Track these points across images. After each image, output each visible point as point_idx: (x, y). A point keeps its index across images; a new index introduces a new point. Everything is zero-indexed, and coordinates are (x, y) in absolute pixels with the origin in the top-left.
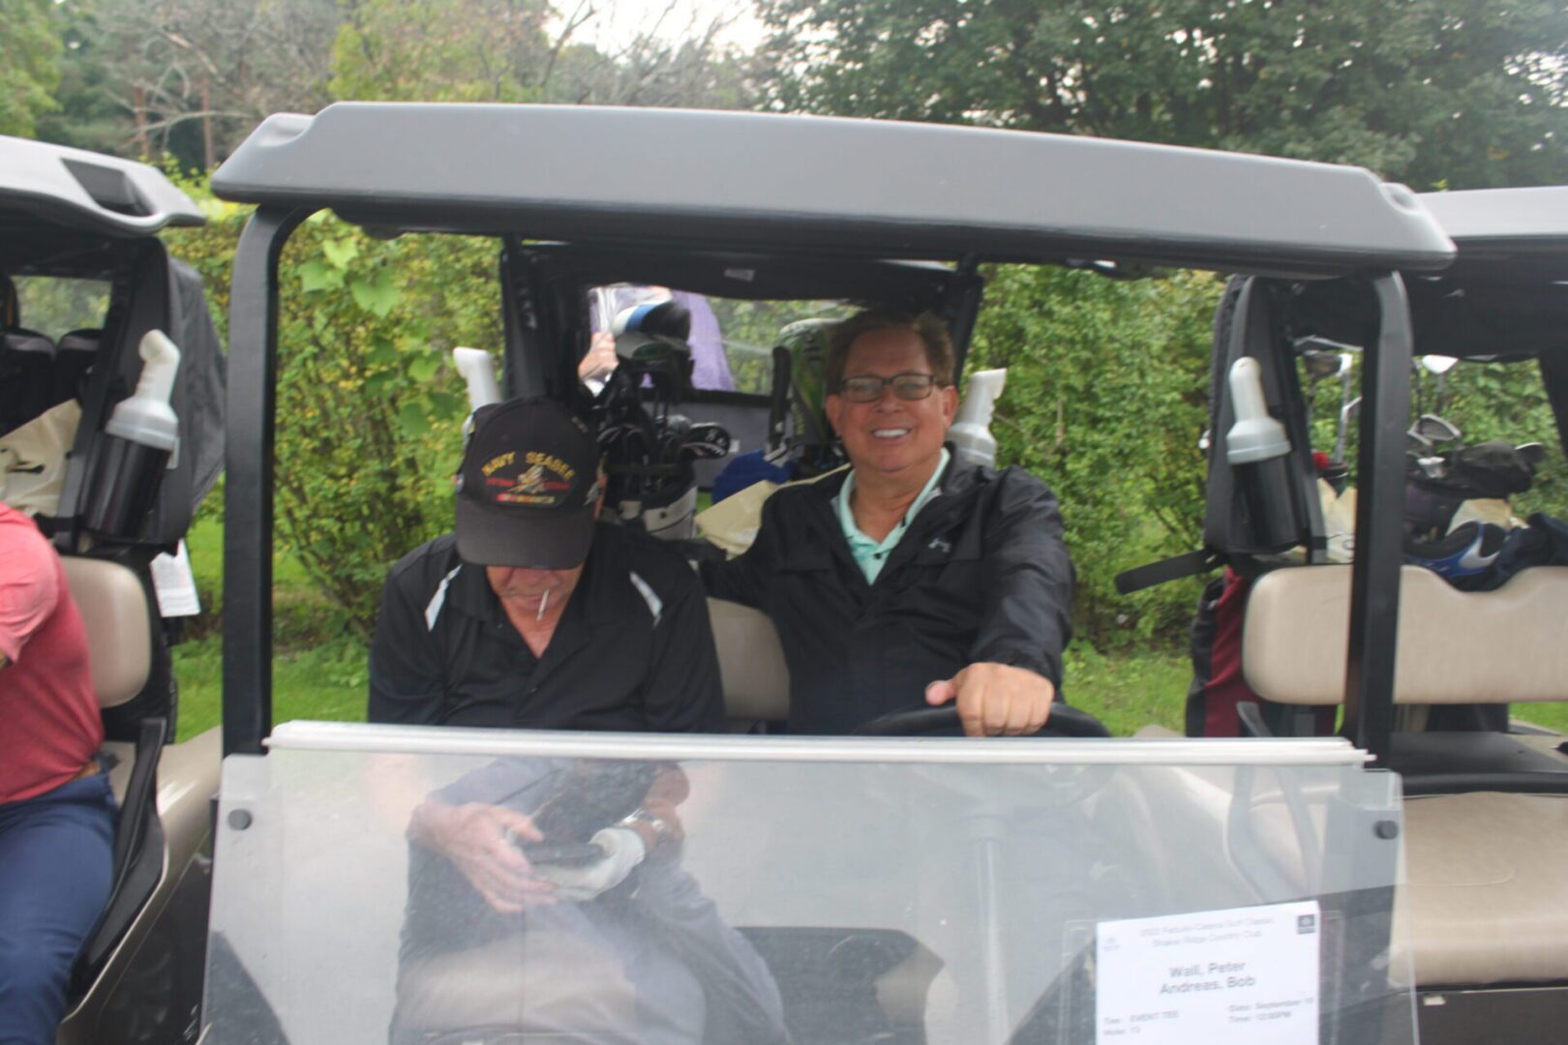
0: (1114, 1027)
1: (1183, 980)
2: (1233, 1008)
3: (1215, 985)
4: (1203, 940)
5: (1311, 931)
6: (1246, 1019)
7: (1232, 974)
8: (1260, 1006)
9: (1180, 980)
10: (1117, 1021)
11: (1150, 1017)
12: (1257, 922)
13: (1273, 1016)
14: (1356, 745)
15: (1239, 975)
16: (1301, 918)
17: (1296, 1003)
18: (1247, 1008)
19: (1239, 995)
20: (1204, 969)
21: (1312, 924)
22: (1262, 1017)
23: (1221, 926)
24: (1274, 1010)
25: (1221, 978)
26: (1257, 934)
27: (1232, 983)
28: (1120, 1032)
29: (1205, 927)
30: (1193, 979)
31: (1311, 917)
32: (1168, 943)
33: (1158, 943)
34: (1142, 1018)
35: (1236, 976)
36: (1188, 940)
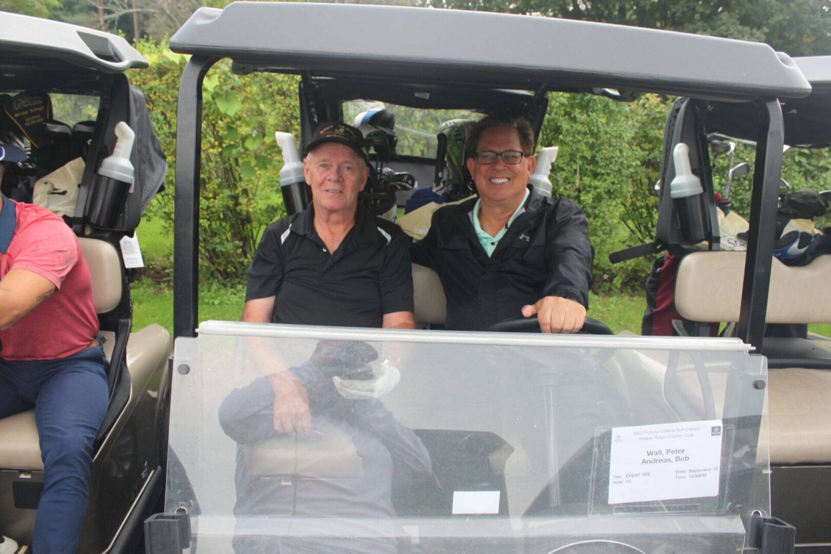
0: (618, 480)
1: (653, 457)
2: (677, 472)
3: (669, 460)
4: (665, 437)
5: (720, 435)
6: (684, 477)
7: (678, 455)
8: (690, 471)
9: (651, 458)
10: (619, 477)
11: (636, 475)
12: (691, 429)
13: (697, 476)
14: (745, 342)
15: (681, 455)
16: (713, 428)
17: (709, 470)
18: (682, 472)
19: (681, 465)
20: (664, 452)
21: (720, 431)
22: (691, 477)
23: (674, 431)
24: (697, 473)
25: (672, 457)
26: (692, 435)
27: (678, 459)
28: (621, 482)
29: (665, 431)
30: (658, 457)
31: (719, 428)
32: (646, 439)
33: (641, 439)
34: (632, 475)
35: (680, 456)
36: (656, 437)
